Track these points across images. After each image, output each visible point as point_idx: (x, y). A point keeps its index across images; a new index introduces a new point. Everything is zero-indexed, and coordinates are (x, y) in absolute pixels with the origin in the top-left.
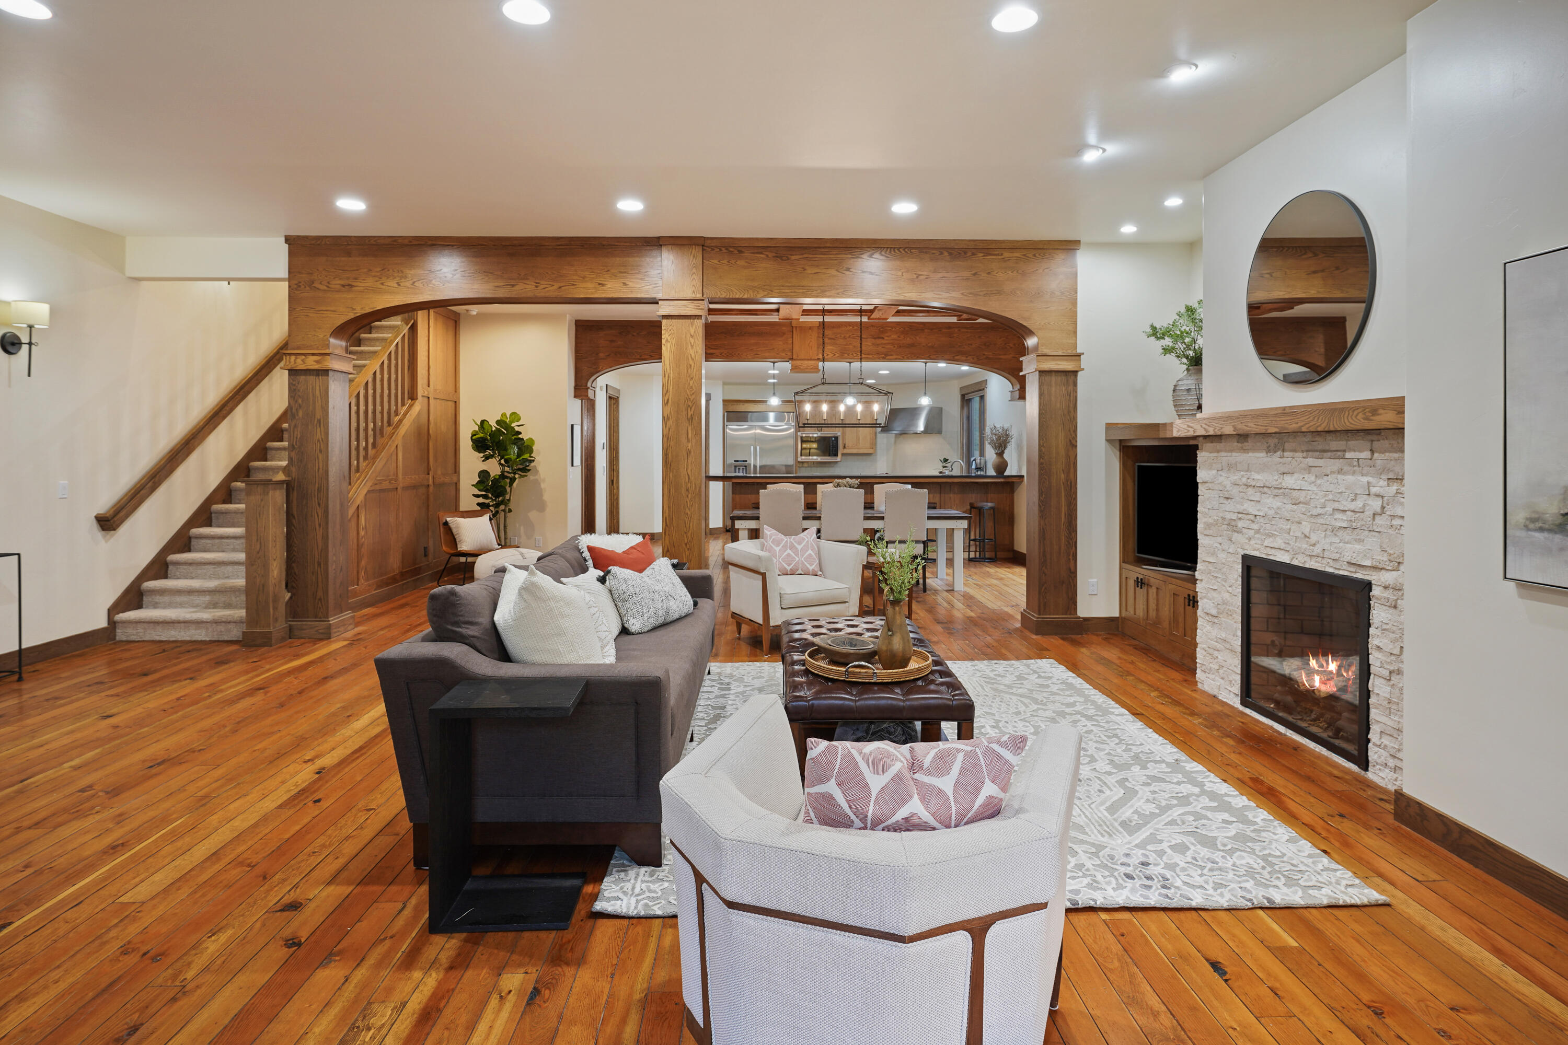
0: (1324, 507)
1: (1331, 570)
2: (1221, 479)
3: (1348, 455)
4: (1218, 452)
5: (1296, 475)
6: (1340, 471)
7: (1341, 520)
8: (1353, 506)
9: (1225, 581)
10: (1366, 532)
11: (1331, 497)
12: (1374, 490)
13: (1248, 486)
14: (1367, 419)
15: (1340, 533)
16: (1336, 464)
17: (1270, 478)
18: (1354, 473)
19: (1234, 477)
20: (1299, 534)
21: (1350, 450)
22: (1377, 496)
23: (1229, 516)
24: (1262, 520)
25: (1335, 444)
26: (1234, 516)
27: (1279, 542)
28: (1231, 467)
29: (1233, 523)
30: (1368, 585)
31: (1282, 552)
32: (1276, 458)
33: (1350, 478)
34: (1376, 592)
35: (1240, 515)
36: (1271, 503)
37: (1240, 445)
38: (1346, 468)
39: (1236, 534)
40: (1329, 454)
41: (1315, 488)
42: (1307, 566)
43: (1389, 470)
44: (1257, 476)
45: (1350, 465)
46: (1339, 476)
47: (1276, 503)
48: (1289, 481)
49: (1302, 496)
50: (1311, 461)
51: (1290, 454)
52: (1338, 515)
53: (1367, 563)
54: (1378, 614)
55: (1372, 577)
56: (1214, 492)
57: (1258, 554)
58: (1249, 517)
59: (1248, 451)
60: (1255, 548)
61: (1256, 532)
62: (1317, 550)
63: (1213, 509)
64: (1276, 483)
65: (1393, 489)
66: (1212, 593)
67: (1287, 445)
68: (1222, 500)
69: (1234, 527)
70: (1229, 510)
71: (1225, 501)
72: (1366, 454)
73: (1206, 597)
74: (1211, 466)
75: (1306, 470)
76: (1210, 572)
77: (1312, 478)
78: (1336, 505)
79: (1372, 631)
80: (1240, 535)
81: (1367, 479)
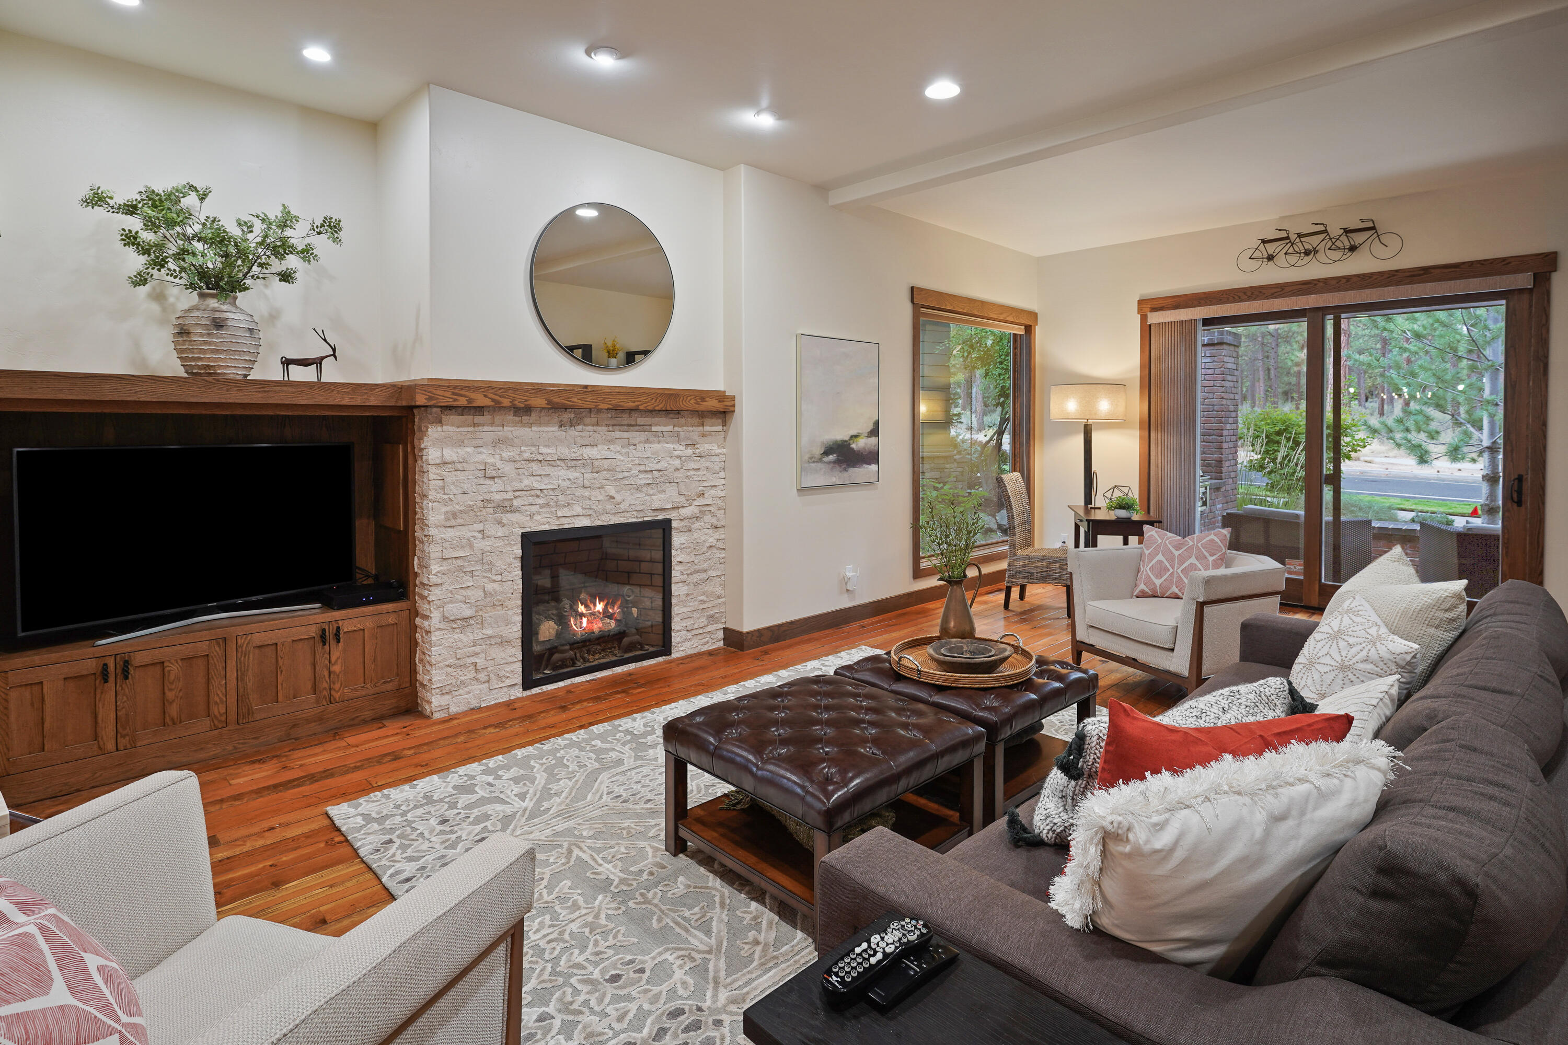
0: (630, 470)
1: (634, 520)
2: (481, 457)
3: (654, 429)
4: (475, 425)
5: (600, 447)
6: (647, 441)
7: (645, 479)
8: (659, 466)
9: (491, 570)
10: (668, 485)
11: (637, 461)
12: (676, 453)
13: (529, 460)
14: (698, 403)
15: (645, 489)
16: (642, 436)
17: (564, 451)
18: (659, 442)
19: (506, 455)
20: (600, 498)
21: (656, 425)
22: (677, 457)
23: (497, 497)
24: (551, 493)
25: (641, 421)
26: (510, 495)
27: (578, 510)
28: (499, 442)
29: (506, 504)
30: (669, 521)
31: (580, 518)
32: (572, 432)
33: (656, 446)
34: (674, 524)
35: (517, 494)
36: (562, 475)
37: (517, 419)
38: (651, 439)
39: (509, 515)
40: (637, 428)
41: (620, 456)
42: (612, 523)
43: (688, 439)
44: (543, 450)
45: (655, 436)
46: (646, 445)
47: (573, 474)
48: (589, 452)
49: (606, 464)
50: (618, 434)
51: (590, 428)
52: (641, 476)
53: (670, 506)
54: (677, 540)
55: (673, 515)
56: (467, 473)
57: (547, 527)
58: (533, 493)
59: (530, 425)
60: (543, 523)
61: (542, 506)
62: (623, 507)
63: (464, 493)
64: (573, 455)
65: (690, 451)
66: (464, 592)
67: (587, 420)
68: (482, 481)
69: (506, 507)
70: (497, 491)
71: (488, 481)
72: (670, 428)
73: (451, 602)
74: (461, 443)
75: (611, 441)
76: (461, 569)
77: (619, 448)
78: (642, 468)
79: (673, 553)
80: (517, 514)
81: (671, 446)
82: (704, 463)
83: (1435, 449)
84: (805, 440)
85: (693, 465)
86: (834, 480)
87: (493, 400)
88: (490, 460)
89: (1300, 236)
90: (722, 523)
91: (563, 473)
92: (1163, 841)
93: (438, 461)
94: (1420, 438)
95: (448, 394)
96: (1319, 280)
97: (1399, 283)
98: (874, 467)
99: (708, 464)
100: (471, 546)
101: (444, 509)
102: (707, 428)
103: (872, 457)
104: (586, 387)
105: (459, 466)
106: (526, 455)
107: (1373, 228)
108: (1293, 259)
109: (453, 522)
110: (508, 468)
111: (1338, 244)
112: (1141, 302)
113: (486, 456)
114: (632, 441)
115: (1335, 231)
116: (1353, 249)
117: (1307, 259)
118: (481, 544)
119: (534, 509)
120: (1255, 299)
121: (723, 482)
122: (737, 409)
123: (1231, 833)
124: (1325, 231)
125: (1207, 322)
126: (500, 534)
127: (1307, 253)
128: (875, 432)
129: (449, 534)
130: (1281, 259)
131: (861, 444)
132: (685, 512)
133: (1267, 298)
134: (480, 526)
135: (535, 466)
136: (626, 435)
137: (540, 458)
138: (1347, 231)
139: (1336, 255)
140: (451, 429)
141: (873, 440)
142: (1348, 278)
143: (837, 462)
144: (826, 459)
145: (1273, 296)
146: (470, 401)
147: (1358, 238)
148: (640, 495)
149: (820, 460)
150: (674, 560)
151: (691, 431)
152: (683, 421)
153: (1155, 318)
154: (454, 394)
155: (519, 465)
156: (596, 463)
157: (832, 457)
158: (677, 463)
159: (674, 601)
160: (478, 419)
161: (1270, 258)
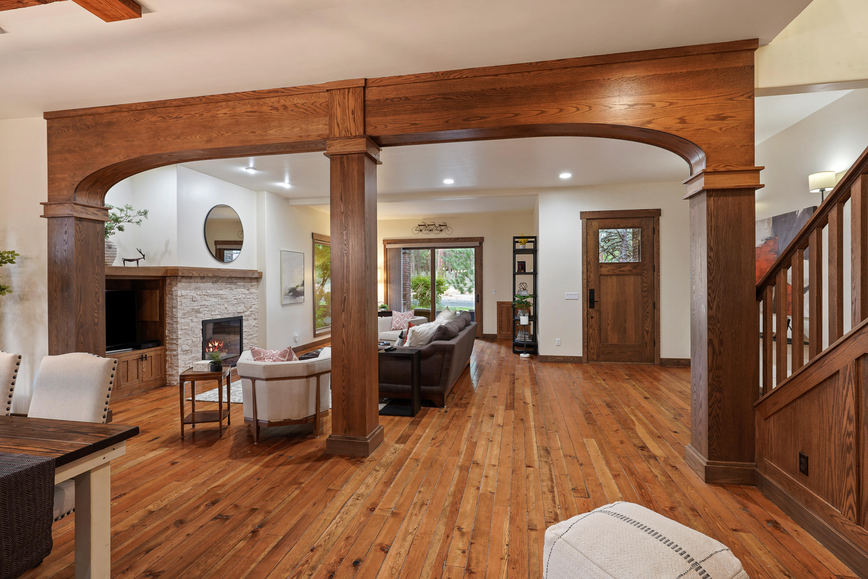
0: (231, 298)
1: (232, 316)
2: (192, 294)
3: (238, 284)
4: (190, 283)
5: (223, 290)
6: (236, 288)
7: (235, 302)
8: (239, 297)
9: (194, 334)
10: (242, 304)
11: (233, 295)
12: (244, 292)
13: (204, 295)
15: (235, 305)
16: (235, 286)
17: (214, 292)
19: (198, 293)
20: (223, 308)
21: (238, 282)
22: (244, 294)
23: (196, 308)
24: (210, 306)
25: (235, 281)
26: (199, 307)
27: (217, 312)
28: (196, 288)
29: (198, 310)
30: (242, 317)
31: (218, 315)
32: (216, 285)
33: (239, 290)
34: (244, 318)
35: (201, 307)
37: (201, 280)
38: (237, 287)
39: (199, 314)
40: (233, 284)
41: (229, 294)
42: (226, 317)
44: (208, 291)
46: (236, 290)
47: (216, 300)
48: (221, 292)
49: (225, 296)
50: (228, 286)
51: (221, 283)
52: (234, 301)
53: (242, 311)
54: (245, 323)
55: (243, 315)
56: (187, 299)
57: (209, 319)
58: (205, 306)
59: (204, 283)
60: (208, 317)
61: (208, 311)
62: (230, 311)
63: (187, 306)
64: (216, 293)
65: (248, 292)
66: (186, 341)
67: (220, 281)
68: (191, 302)
69: (198, 312)
70: (195, 305)
71: (193, 302)
72: (242, 283)
73: (184, 345)
74: (186, 289)
75: (226, 288)
76: (186, 333)
77: (228, 291)
78: (235, 298)
79: (243, 328)
80: (201, 314)
81: (243, 290)
82: (251, 296)
83: (465, 289)
84: (283, 288)
85: (248, 297)
86: (292, 302)
87: (199, 274)
88: (194, 295)
89: (428, 225)
90: (257, 318)
91: (213, 299)
92: (418, 331)
93: (180, 295)
94: (461, 285)
95: (187, 272)
96: (433, 239)
97: (452, 242)
98: (303, 297)
99: (253, 296)
100: (189, 325)
101: (182, 312)
102: (253, 283)
103: (302, 293)
104: (219, 269)
105: (186, 297)
106: (204, 293)
107: (446, 225)
108: (427, 232)
109: (184, 317)
110: (198, 298)
111: (438, 229)
112: (384, 241)
113: (193, 293)
114: (232, 288)
115: (437, 225)
116: (441, 231)
117: (430, 232)
118: (191, 324)
119: (205, 312)
120: (417, 243)
121: (257, 303)
122: (263, 277)
123: (425, 330)
124: (435, 225)
125: (404, 249)
126: (196, 321)
127: (430, 230)
128: (303, 285)
129: (183, 321)
130: (423, 231)
131: (299, 289)
132: (247, 313)
133: (420, 243)
134: (191, 318)
135: (206, 297)
136: (230, 286)
137: (207, 294)
138: (440, 225)
139: (437, 232)
140: (184, 284)
141: (302, 287)
142: (440, 239)
143: (292, 295)
144: (290, 294)
145: (422, 242)
146: (193, 274)
147: (443, 228)
148: (234, 307)
149: (288, 295)
150: (244, 331)
151: (248, 285)
152: (246, 281)
153: (388, 246)
154: (189, 272)
155: (201, 297)
156: (222, 296)
157: (291, 294)
158: (244, 296)
159: (244, 345)
160: (191, 280)
161: (421, 231)
